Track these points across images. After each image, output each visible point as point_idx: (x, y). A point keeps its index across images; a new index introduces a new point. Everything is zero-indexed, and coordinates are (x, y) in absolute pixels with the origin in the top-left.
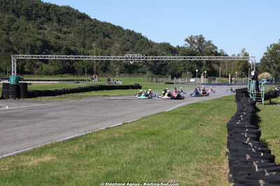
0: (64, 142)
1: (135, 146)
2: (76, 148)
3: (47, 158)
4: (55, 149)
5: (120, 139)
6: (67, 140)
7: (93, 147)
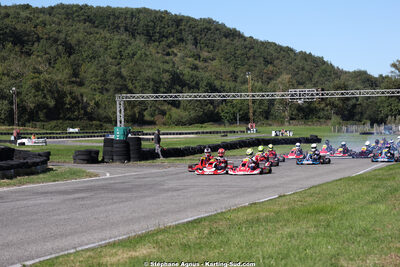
0: (177, 226)
1: (287, 230)
2: (193, 236)
3: (142, 251)
4: (160, 237)
5: (267, 220)
6: (183, 224)
7: (220, 233)
